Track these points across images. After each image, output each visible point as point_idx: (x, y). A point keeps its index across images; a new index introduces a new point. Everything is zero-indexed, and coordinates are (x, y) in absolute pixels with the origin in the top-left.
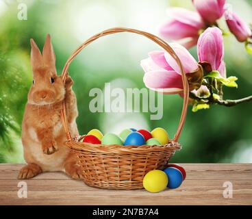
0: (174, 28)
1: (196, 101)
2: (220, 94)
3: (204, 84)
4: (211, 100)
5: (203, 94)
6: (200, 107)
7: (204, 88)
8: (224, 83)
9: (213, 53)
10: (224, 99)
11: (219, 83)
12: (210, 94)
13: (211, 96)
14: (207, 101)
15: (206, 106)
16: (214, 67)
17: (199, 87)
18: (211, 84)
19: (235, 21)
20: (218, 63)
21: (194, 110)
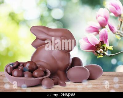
0: (90, 29)
1: (99, 54)
2: (107, 52)
3: (101, 48)
4: (104, 54)
5: (101, 52)
6: (100, 57)
7: (101, 50)
8: (108, 48)
9: (104, 37)
10: (108, 54)
11: (107, 48)
12: (103, 52)
13: (104, 53)
14: (102, 54)
15: (102, 56)
16: (105, 42)
17: (100, 49)
18: (104, 48)
19: (112, 27)
20: (106, 41)
21: (97, 58)
